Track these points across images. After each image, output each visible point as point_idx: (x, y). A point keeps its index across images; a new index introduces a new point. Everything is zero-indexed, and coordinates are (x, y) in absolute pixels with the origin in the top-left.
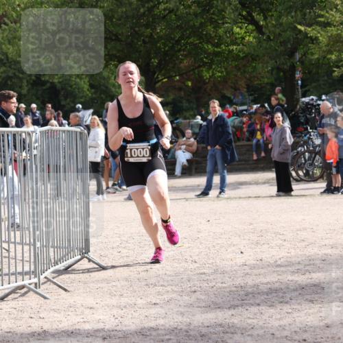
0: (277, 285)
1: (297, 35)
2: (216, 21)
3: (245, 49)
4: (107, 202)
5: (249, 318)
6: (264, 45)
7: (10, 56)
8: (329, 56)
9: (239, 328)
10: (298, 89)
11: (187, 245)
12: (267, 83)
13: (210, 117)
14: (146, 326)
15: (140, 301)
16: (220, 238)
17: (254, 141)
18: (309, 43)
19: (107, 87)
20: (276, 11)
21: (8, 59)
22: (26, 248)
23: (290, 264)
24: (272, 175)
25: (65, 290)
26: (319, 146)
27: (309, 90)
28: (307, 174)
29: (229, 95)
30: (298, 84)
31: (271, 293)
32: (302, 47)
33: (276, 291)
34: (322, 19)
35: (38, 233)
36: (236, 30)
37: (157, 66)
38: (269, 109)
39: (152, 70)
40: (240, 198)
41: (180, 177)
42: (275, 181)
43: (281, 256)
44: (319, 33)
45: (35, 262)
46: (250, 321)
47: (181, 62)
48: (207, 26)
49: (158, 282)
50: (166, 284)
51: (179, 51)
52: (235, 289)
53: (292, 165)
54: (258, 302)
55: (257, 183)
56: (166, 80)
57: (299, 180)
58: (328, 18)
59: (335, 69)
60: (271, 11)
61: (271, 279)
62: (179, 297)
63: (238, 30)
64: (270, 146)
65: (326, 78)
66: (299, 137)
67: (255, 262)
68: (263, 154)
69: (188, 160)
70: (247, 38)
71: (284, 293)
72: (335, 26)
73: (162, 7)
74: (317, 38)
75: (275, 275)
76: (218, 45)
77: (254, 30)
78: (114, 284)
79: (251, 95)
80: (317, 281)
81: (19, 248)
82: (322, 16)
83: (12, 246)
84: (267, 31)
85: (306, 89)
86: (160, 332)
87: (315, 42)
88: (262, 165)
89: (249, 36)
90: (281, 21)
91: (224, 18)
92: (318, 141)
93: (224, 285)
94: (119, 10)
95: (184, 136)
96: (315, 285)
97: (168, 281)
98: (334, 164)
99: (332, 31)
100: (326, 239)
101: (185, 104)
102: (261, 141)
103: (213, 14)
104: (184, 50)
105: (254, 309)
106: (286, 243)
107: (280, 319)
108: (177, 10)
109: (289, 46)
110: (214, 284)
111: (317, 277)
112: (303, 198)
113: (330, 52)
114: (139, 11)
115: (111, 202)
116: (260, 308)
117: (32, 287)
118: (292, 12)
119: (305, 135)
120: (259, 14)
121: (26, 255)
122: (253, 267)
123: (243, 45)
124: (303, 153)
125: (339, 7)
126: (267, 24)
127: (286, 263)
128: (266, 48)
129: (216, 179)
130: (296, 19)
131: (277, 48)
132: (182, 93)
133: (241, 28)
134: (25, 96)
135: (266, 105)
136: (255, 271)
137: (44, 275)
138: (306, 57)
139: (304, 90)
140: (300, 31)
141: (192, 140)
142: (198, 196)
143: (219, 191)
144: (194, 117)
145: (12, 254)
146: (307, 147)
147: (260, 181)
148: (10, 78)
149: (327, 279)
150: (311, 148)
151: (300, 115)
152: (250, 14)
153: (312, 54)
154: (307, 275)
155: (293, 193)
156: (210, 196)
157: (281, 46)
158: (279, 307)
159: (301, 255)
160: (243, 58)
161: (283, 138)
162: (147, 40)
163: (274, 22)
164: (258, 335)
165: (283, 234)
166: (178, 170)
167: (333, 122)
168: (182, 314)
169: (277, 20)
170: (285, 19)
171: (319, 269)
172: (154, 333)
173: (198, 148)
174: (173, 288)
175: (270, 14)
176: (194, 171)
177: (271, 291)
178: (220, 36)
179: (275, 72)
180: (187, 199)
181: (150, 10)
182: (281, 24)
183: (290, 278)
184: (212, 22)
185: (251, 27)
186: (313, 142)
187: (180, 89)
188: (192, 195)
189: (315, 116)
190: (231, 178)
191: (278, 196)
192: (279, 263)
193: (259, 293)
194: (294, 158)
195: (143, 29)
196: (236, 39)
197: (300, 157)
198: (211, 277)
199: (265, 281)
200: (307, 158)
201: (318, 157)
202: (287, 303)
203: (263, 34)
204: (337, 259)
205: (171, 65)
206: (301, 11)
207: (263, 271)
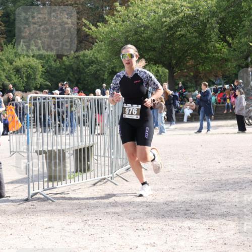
0: (238, 180)
1: (249, 48)
2: (207, 41)
3: (222, 55)
5: (223, 197)
6: (232, 54)
7: (98, 59)
9: (218, 202)
11: (190, 158)
12: (233, 74)
13: (202, 91)
14: (169, 200)
15: (165, 187)
17: (226, 104)
20: (238, 35)
21: (97, 61)
22: (107, 159)
23: (245, 169)
24: (235, 122)
25: (127, 181)
29: (212, 80)
31: (235, 184)
33: (238, 183)
35: (112, 151)
36: (217, 45)
37: (175, 64)
39: (172, 66)
40: (218, 134)
41: (186, 123)
42: (237, 125)
43: (240, 165)
45: (111, 166)
46: (223, 198)
47: (187, 63)
48: (202, 43)
49: (175, 178)
51: (187, 56)
52: (215, 181)
53: (246, 117)
54: (228, 188)
55: (227, 126)
56: (180, 71)
57: (249, 125)
60: (235, 35)
61: (235, 176)
62: (186, 185)
64: (234, 106)
66: (250, 102)
67: (226, 168)
68: (231, 111)
69: (190, 114)
70: (223, 50)
71: (242, 184)
73: (178, 33)
75: (237, 174)
76: (207, 53)
78: (152, 178)
79: (224, 80)
81: (103, 158)
83: (99, 157)
84: (233, 46)
86: (176, 203)
88: (230, 117)
89: (224, 48)
91: (211, 39)
93: (210, 179)
94: (156, 35)
95: (188, 101)
97: (180, 177)
101: (189, 84)
102: (230, 104)
103: (205, 37)
104: (189, 56)
105: (226, 192)
106: (243, 157)
107: (239, 198)
108: (186, 35)
109: (245, 54)
110: (205, 179)
114: (166, 36)
116: (229, 191)
117: (110, 179)
118: (247, 36)
120: (229, 37)
121: (107, 162)
122: (225, 170)
123: (220, 53)
126: (233, 42)
128: (233, 55)
129: (205, 124)
130: (249, 40)
131: (238, 55)
132: (188, 79)
133: (219, 44)
134: (106, 80)
135: (232, 85)
136: (226, 173)
137: (116, 173)
141: (193, 103)
142: (196, 133)
143: (207, 130)
144: (194, 91)
145: (99, 162)
147: (229, 125)
148: (98, 70)
152: (224, 37)
155: (246, 132)
157: (241, 54)
158: (239, 191)
159: (251, 164)
160: (220, 60)
161: (241, 103)
162: (170, 51)
163: (237, 41)
164: (228, 206)
165: (241, 153)
166: (185, 119)
168: (188, 194)
169: (239, 40)
170: (243, 40)
172: (173, 204)
173: (196, 107)
174: (183, 180)
175: (235, 37)
176: (193, 119)
177: (235, 183)
178: (208, 49)
179: (237, 67)
180: (190, 134)
181: (172, 35)
182: (241, 42)
183: (245, 176)
184: (204, 41)
185: (225, 44)
187: (187, 76)
188: (193, 132)
190: (213, 123)
191: (238, 133)
192: (239, 168)
193: (228, 184)
194: (247, 113)
195: (168, 45)
196: (217, 50)
198: (203, 175)
199: (231, 177)
202: (243, 189)
203: (231, 47)
205: (182, 64)
207: (230, 172)
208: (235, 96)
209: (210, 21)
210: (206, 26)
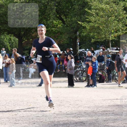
0: (67, 122)
1: (78, 25)
2: (47, 18)
3: (58, 29)
4: (1, 87)
6: (65, 29)
8: (90, 34)
10: (78, 46)
11: (32, 105)
12: (66, 43)
16: (45, 103)
18: (83, 29)
19: (3, 42)
20: (70, 15)
23: (72, 114)
24: (67, 79)
26: (85, 68)
27: (82, 47)
28: (80, 79)
30: (78, 44)
31: (64, 125)
32: (80, 30)
33: (66, 124)
34: (88, 20)
37: (23, 35)
38: (66, 53)
39: (21, 36)
40: (54, 87)
42: (68, 81)
43: (69, 111)
44: (86, 25)
47: (33, 34)
48: (43, 20)
49: (20, 119)
50: (23, 120)
51: (32, 29)
52: (50, 123)
53: (74, 75)
55: (61, 82)
56: (27, 40)
57: (77, 81)
58: (90, 19)
59: (92, 39)
60: (68, 15)
62: (28, 125)
63: (55, 22)
64: (66, 68)
65: (88, 42)
66: (77, 65)
67: (58, 113)
70: (59, 26)
71: (69, 125)
72: (92, 22)
74: (85, 27)
75: (66, 118)
77: (61, 23)
78: (3, 119)
80: (82, 121)
82: (88, 18)
84: (66, 23)
85: (81, 46)
87: (85, 28)
88: (63, 75)
89: (60, 25)
90: (72, 19)
91: (50, 17)
92: (84, 67)
93: (46, 121)
96: (81, 122)
98: (90, 76)
99: (91, 24)
100: (86, 104)
103: (46, 15)
104: (34, 29)
106: (71, 105)
109: (75, 29)
110: (42, 120)
111: (83, 119)
112: (78, 88)
113: (91, 32)
115: (3, 87)
118: (76, 16)
119: (80, 64)
120: (64, 16)
122: (58, 115)
123: (57, 28)
124: (79, 71)
125: (94, 15)
126: (67, 20)
127: (70, 113)
130: (78, 19)
131: (70, 30)
133: (57, 22)
135: (65, 52)
136: (58, 116)
138: (81, 34)
139: (80, 46)
140: (79, 24)
141: (36, 64)
142: (38, 86)
146: (80, 69)
147: (62, 81)
149: (86, 120)
150: (82, 69)
151: (78, 56)
152: (60, 16)
153: (84, 33)
154: (78, 118)
155: (74, 86)
156: (42, 86)
157: (72, 29)
159: (76, 110)
160: (57, 33)
163: (69, 20)
165: (70, 102)
167: (91, 59)
169: (70, 19)
170: (74, 19)
171: (83, 116)
174: (26, 122)
175: (68, 16)
178: (48, 24)
179: (69, 39)
180: (33, 87)
182: (72, 21)
183: (72, 119)
184: (45, 19)
185: (60, 21)
186: (83, 67)
187: (32, 44)
189: (84, 57)
191: (69, 87)
192: (68, 113)
193: (59, 125)
194: (75, 72)
196: (54, 25)
197: (78, 72)
198: (41, 118)
199: (62, 120)
200: (80, 73)
201: (84, 73)
204: (90, 112)
205: (29, 35)
206: (80, 16)
207: (61, 116)
208: (67, 60)
209: (49, 4)
210: (47, 8)
